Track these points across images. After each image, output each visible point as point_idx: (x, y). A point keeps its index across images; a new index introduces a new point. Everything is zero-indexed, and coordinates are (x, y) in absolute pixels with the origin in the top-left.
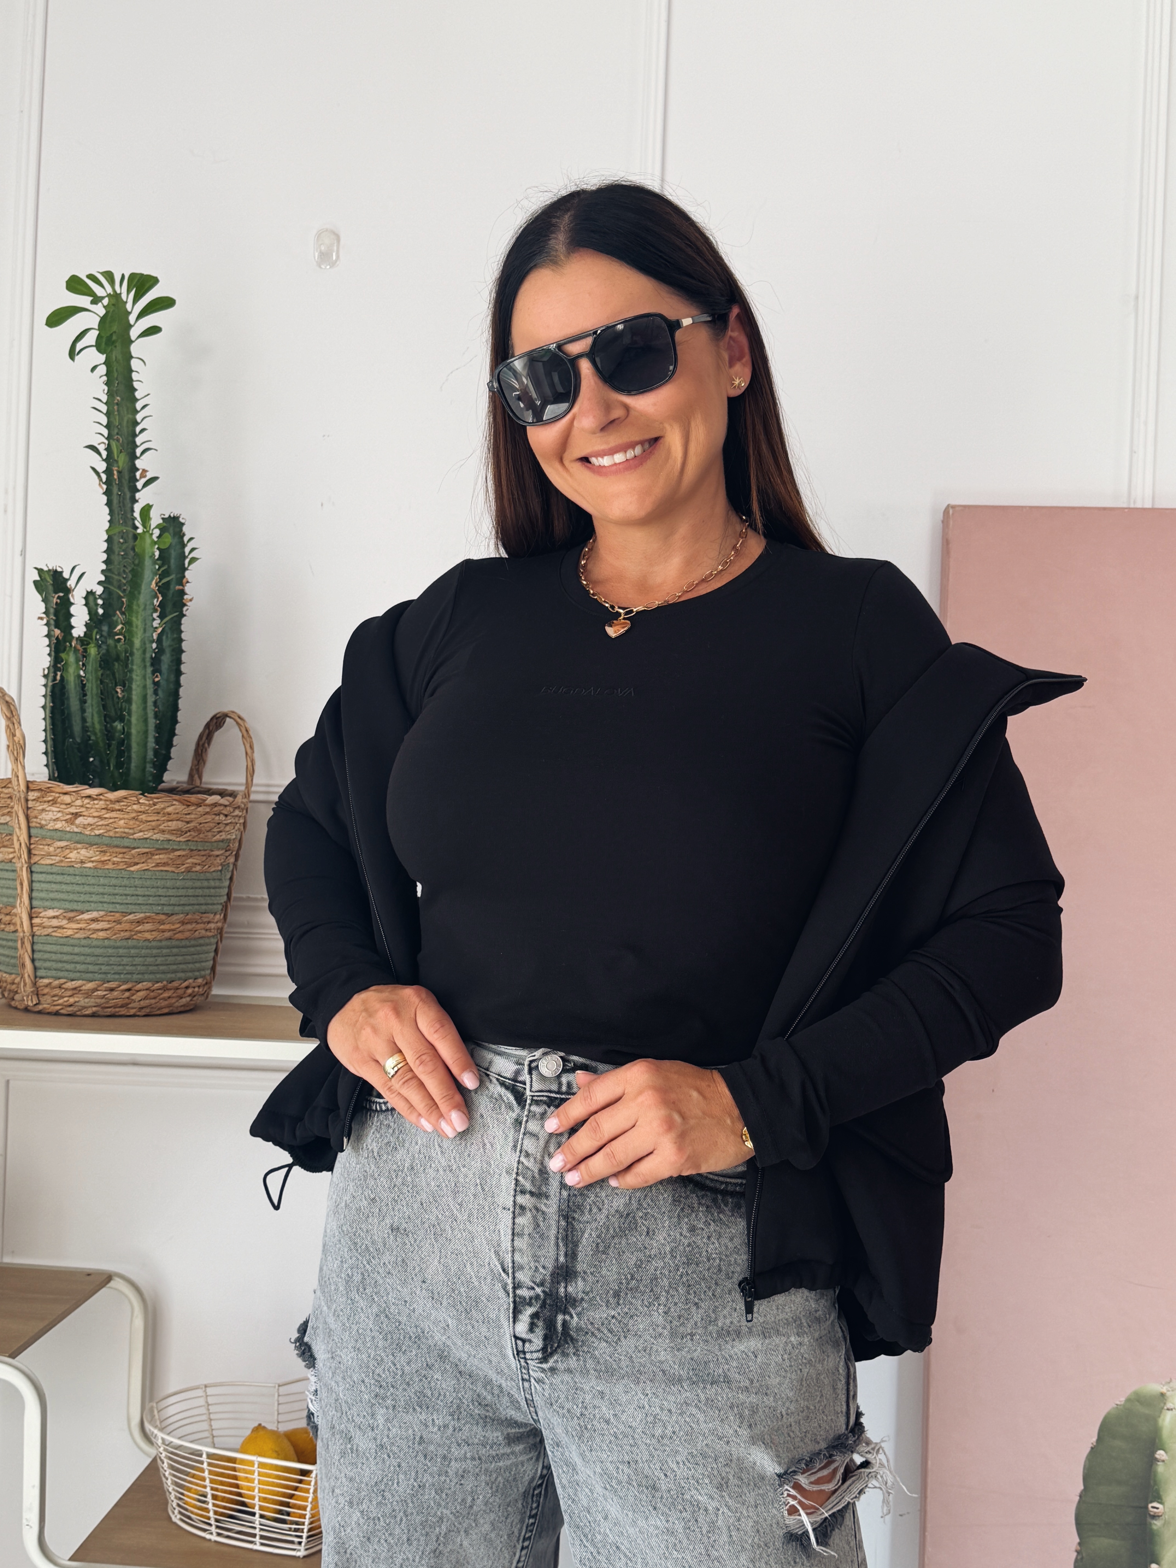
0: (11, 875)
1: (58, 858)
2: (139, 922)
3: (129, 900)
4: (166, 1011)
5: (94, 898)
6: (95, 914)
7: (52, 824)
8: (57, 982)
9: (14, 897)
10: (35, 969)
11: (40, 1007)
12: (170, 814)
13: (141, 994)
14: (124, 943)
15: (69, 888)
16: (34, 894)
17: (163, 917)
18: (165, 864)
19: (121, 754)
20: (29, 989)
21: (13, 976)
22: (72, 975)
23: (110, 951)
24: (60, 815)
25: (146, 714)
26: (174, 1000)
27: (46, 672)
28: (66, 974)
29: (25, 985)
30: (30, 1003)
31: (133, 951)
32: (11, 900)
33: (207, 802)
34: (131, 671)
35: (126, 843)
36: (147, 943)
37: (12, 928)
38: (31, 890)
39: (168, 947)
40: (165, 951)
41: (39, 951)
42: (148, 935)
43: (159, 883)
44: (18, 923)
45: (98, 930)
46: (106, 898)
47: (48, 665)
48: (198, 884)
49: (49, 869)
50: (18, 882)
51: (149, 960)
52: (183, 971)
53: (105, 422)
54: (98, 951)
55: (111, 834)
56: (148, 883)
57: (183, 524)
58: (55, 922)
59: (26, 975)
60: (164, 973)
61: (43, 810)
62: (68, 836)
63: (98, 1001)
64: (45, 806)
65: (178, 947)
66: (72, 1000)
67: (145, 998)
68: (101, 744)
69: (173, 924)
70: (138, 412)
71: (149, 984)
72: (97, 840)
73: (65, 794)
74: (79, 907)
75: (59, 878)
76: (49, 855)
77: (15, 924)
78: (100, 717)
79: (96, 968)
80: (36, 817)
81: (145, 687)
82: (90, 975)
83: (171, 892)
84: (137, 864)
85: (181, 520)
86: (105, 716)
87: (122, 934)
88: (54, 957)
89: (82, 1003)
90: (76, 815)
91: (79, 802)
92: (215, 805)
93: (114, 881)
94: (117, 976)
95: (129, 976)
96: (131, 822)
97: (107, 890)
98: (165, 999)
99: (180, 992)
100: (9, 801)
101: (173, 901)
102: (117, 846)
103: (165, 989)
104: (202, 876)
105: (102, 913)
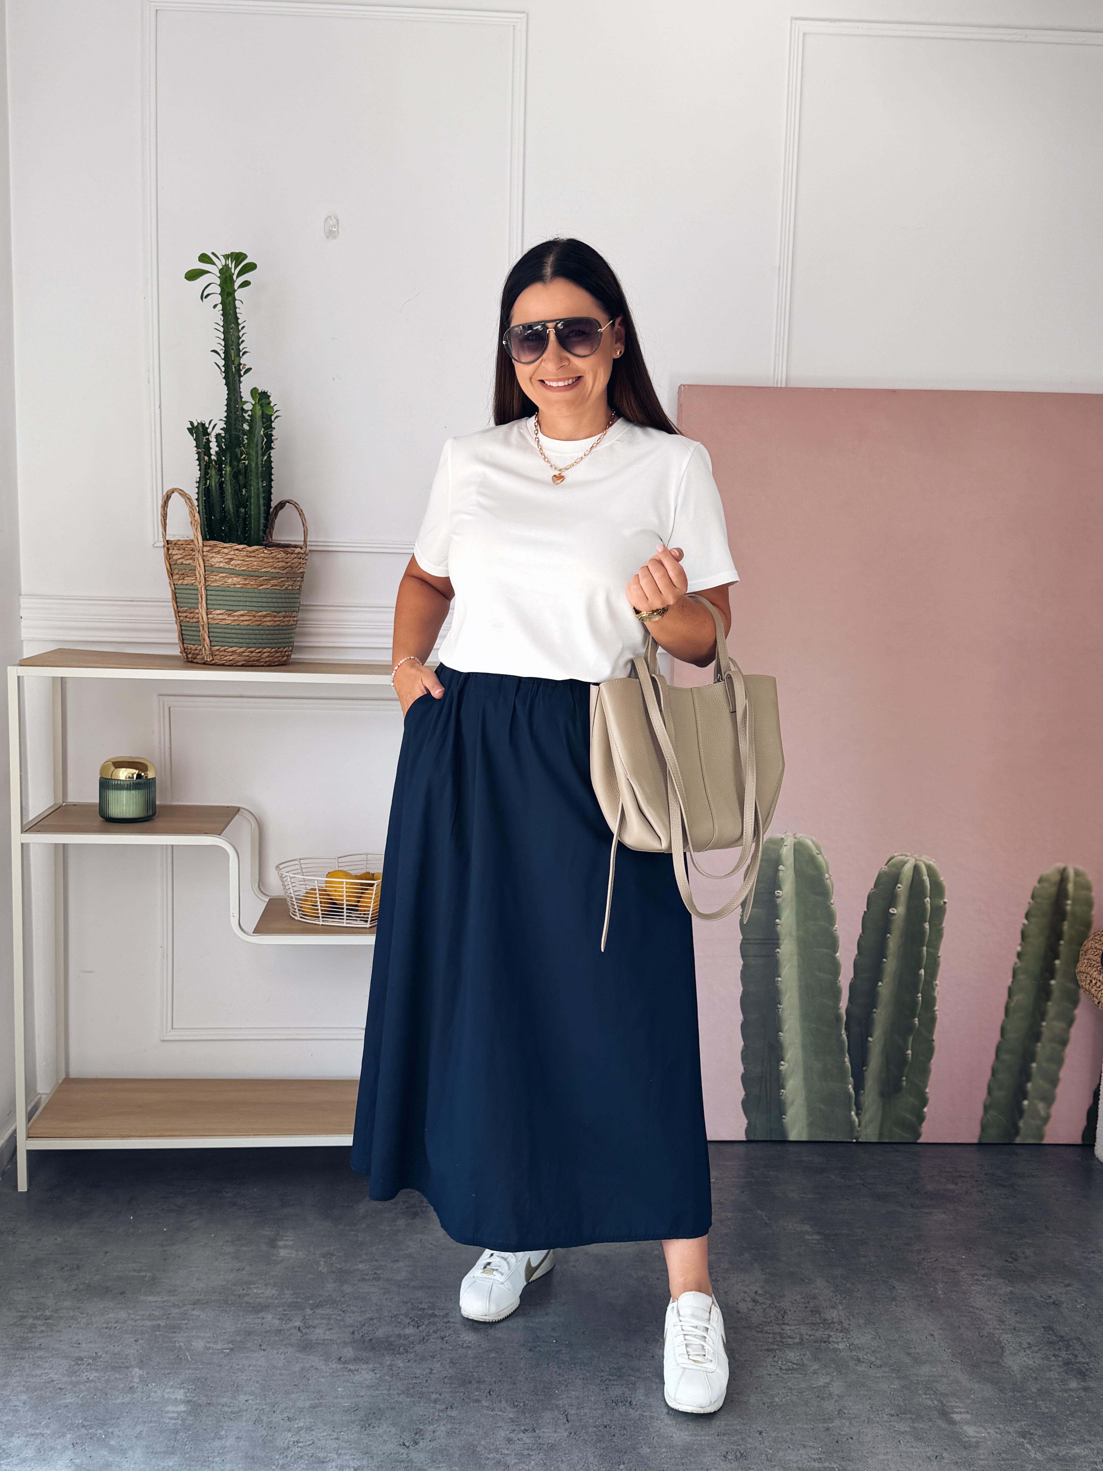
0: (194, 592)
1: (221, 583)
2: (265, 616)
3: (260, 604)
4: (277, 663)
5: (241, 604)
6: (242, 612)
7: (218, 564)
8: (223, 648)
9: (197, 603)
10: (210, 641)
11: (214, 662)
12: (278, 558)
13: (266, 654)
14: (257, 627)
15: (228, 598)
16: (208, 602)
17: (276, 614)
18: (276, 585)
19: (245, 525)
20: (208, 652)
21: (196, 646)
22: (231, 645)
23: (250, 632)
24: (222, 559)
25: (259, 504)
26: (280, 658)
27: (198, 480)
28: (228, 644)
29: (205, 650)
30: (209, 660)
31: (262, 632)
32: (194, 605)
33: (296, 552)
34: (251, 480)
35: (257, 574)
36: (268, 628)
37: (195, 620)
38: (207, 600)
39: (278, 630)
40: (276, 632)
41: (213, 632)
42: (269, 624)
43: (273, 596)
44: (200, 617)
45: (244, 621)
46: (248, 604)
47: (199, 476)
48: (290, 596)
49: (217, 588)
50: (199, 596)
51: (270, 637)
52: (284, 643)
53: (222, 338)
54: (244, 632)
55: (250, 569)
56: (268, 595)
57: (270, 396)
58: (221, 617)
59: (206, 645)
60: (276, 643)
61: (212, 557)
62: (227, 571)
63: (246, 658)
64: (213, 555)
65: (282, 630)
66: (231, 658)
67: (268, 657)
68: (233, 520)
69: (280, 617)
70: (240, 331)
71: (270, 649)
72: (243, 573)
73: (224, 548)
74: (234, 608)
75: (223, 593)
76: (216, 581)
77: (198, 618)
78: (233, 505)
79: (244, 640)
80: (208, 561)
81: (258, 489)
82: (240, 645)
83: (279, 600)
84: (262, 585)
85: (269, 394)
86: (236, 505)
87: (257, 623)
88: (221, 635)
89: (237, 659)
90: (232, 559)
91: (232, 553)
92: (299, 553)
93: (251, 595)
94: (254, 645)
95: (260, 645)
96: (260, 563)
97: (248, 599)
98: (276, 657)
99: (283, 653)
100: (191, 552)
101: (280, 605)
102: (252, 576)
103: (276, 652)
104: (292, 592)
105: (246, 612)
